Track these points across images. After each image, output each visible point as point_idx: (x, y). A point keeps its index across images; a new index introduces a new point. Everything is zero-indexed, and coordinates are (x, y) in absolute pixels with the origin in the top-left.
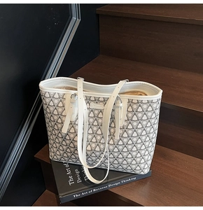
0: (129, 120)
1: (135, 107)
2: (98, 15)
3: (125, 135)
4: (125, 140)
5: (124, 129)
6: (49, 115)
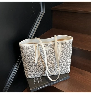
0: (63, 51)
1: (65, 45)
2: (52, 11)
3: (62, 58)
4: (62, 60)
5: (61, 55)
6: (23, 56)
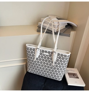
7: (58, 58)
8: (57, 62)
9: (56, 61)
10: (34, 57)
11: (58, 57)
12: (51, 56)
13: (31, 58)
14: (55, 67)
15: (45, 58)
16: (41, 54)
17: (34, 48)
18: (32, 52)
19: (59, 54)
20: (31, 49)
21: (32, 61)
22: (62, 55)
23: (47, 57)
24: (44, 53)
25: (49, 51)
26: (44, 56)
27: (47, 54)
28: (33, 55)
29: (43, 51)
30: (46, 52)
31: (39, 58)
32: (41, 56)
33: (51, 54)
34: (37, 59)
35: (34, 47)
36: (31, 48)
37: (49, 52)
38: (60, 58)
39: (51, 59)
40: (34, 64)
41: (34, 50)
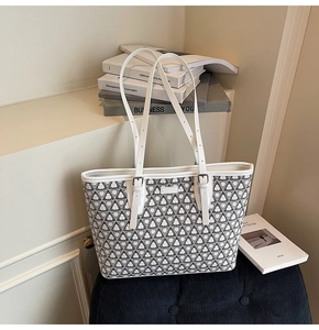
7: (217, 195)
8: (217, 209)
9: (212, 206)
10: (128, 213)
11: (217, 188)
12: (188, 192)
13: (116, 221)
14: (212, 227)
15: (170, 205)
16: (151, 196)
17: (120, 181)
18: (115, 200)
19: (217, 180)
20: (108, 188)
21: (123, 231)
22: (229, 180)
23: (175, 201)
24: (165, 190)
25: (181, 175)
26: (164, 202)
27: (175, 189)
28: (122, 210)
29: (157, 184)
30: (169, 183)
31: (147, 215)
32: (152, 203)
33: (187, 186)
34: (141, 219)
35: (120, 178)
36: (107, 182)
37: (181, 182)
38: (223, 191)
39: (193, 203)
40: (129, 241)
41: (121, 187)
